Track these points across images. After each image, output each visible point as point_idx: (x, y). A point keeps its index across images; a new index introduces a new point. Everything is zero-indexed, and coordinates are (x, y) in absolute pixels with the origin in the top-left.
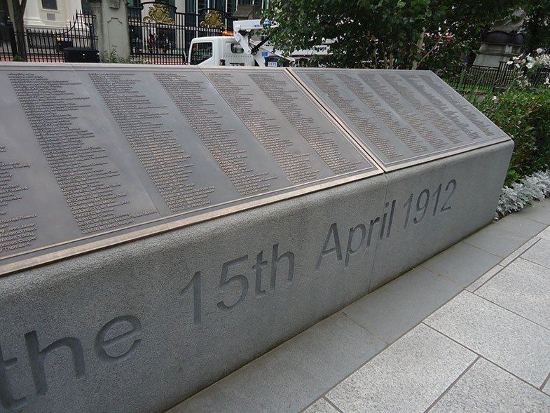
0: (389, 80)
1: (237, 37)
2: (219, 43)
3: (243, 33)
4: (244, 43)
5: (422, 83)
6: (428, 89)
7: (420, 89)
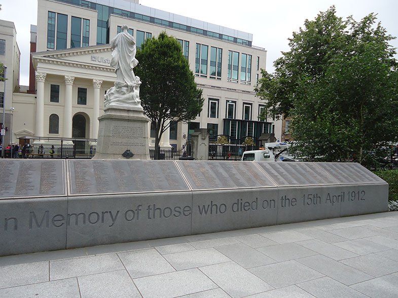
0: (342, 165)
1: (267, 150)
2: (258, 153)
3: (270, 148)
4: (271, 153)
5: (353, 166)
6: (355, 168)
7: (353, 168)
